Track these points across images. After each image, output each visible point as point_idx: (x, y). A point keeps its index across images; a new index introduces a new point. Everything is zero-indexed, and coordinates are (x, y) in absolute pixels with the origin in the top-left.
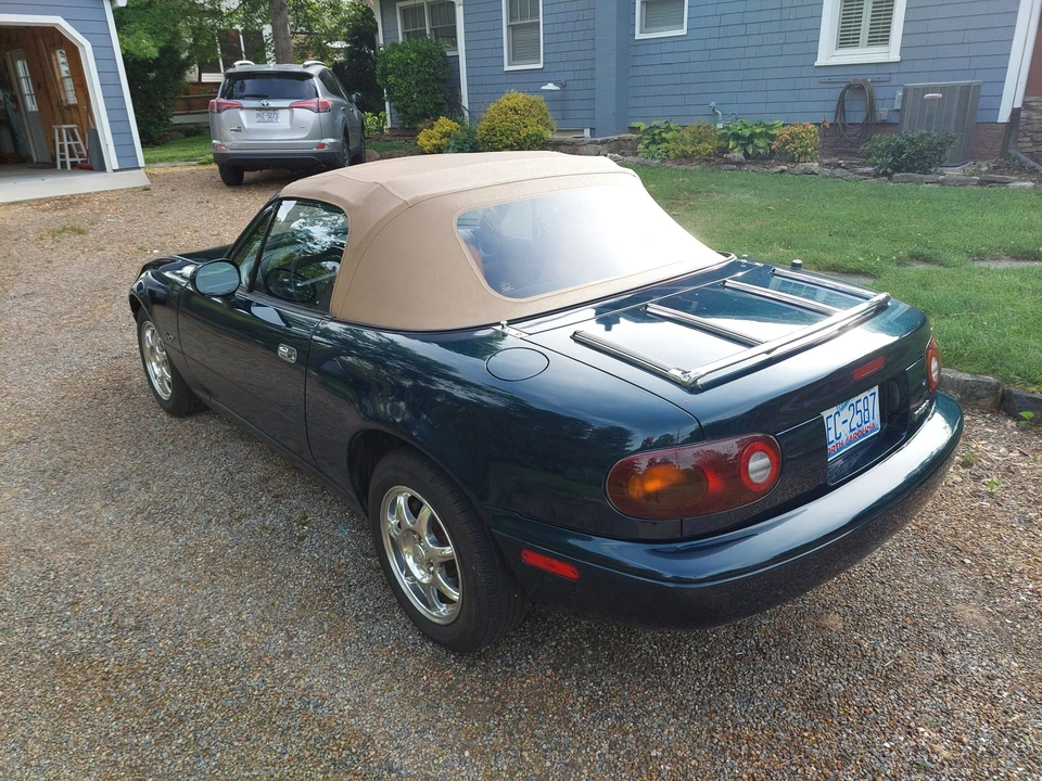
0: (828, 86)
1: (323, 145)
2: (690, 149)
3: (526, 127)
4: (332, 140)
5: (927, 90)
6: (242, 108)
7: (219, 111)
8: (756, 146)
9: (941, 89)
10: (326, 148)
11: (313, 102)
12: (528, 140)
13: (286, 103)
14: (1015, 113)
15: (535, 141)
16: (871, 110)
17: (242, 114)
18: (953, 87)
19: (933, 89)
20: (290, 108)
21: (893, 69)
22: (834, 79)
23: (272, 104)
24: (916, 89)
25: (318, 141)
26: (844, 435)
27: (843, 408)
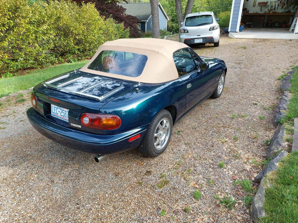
26: (59, 115)
27: (59, 108)
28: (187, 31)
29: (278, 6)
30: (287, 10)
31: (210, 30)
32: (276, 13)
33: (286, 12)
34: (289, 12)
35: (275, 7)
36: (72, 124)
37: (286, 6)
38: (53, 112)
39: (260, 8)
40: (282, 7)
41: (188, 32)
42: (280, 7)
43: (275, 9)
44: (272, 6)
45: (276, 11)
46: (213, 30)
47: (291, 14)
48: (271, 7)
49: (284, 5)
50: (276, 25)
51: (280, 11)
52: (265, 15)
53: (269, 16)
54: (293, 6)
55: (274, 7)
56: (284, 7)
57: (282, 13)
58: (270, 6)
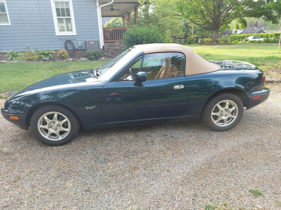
0: (60, 41)
2: (31, 58)
5: (90, 41)
8: (50, 56)
9: (94, 41)
14: (103, 47)
16: (73, 46)
18: (96, 41)
19: (92, 41)
21: (76, 37)
22: (62, 39)
24: (88, 41)
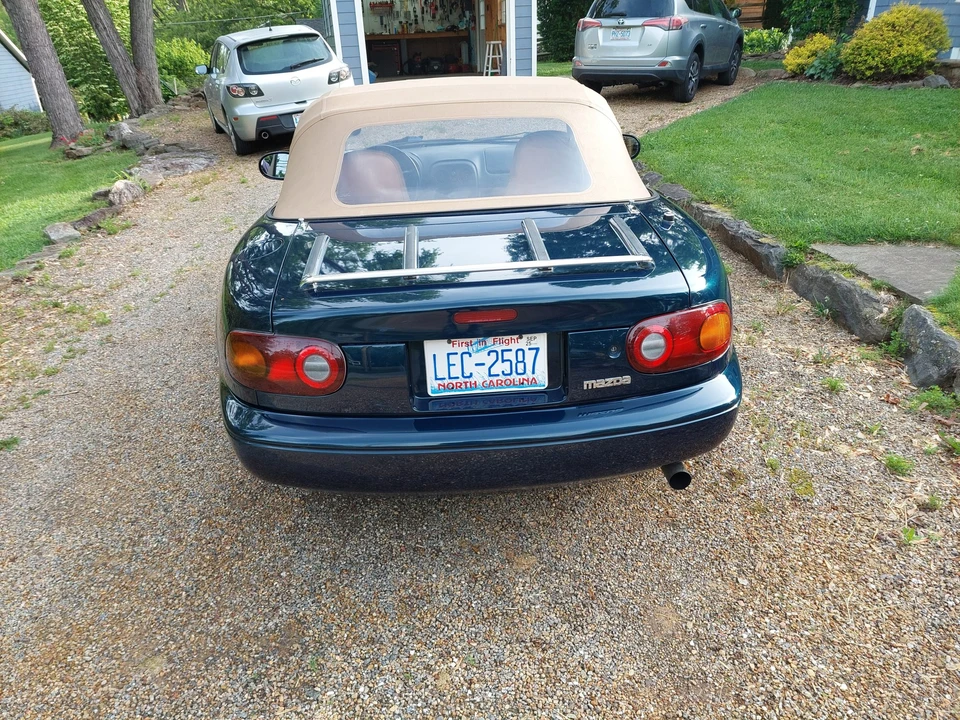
1: (664, 63)
3: (900, 46)
4: (677, 58)
6: (601, 27)
7: (584, 29)
10: (668, 66)
11: (665, 21)
12: (900, 62)
13: (639, 21)
15: (910, 62)
17: (600, 32)
20: (643, 26)
23: (628, 22)
25: (661, 59)
26: (480, 376)
27: (478, 351)
28: (258, 89)
29: (423, 13)
30: (447, 25)
31: (330, 82)
32: (423, 32)
33: (447, 30)
34: (453, 28)
35: (416, 16)
36: (590, 382)
37: (440, 12)
38: (442, 372)
39: (378, 19)
40: (434, 17)
41: (260, 93)
42: (428, 17)
43: (416, 22)
44: (407, 14)
45: (421, 26)
46: (338, 81)
47: (462, 34)
48: (406, 17)
49: (436, 9)
50: (436, 68)
51: (430, 26)
52: (399, 41)
53: (410, 42)
54: (459, 11)
55: (413, 17)
56: (438, 17)
57: (439, 31)
58: (402, 14)
